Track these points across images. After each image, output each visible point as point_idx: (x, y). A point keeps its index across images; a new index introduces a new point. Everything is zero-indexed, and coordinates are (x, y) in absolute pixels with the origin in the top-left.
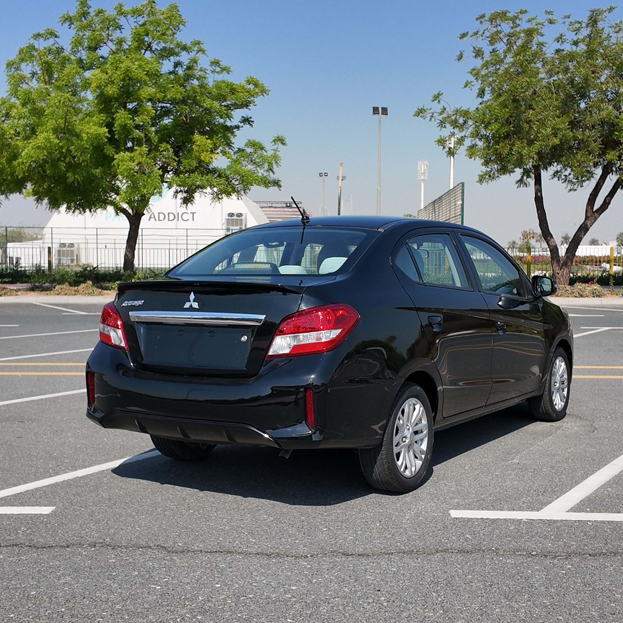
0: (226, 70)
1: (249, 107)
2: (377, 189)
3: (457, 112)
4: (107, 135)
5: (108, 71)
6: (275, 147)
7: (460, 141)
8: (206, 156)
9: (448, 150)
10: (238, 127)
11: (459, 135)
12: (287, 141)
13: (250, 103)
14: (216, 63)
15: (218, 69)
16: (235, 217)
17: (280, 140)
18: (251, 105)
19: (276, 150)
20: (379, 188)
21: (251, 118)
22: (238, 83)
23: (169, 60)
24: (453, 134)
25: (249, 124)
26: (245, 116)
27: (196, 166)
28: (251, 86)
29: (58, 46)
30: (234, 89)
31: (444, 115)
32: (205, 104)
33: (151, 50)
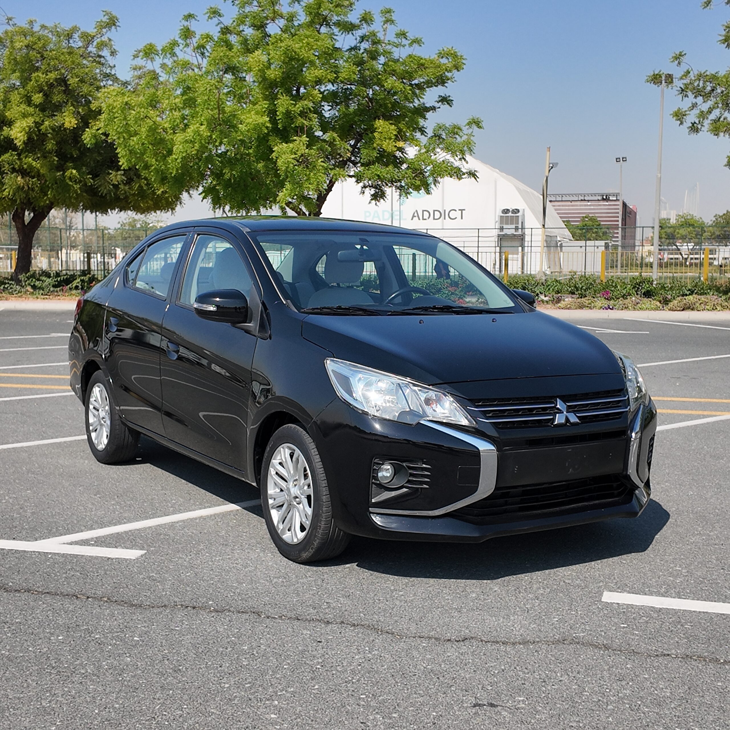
0: (417, 41)
1: (446, 85)
2: (657, 176)
3: (700, 76)
4: (268, 125)
5: (271, 52)
6: (470, 131)
7: (703, 115)
8: (389, 144)
9: (691, 125)
10: (433, 108)
11: (705, 107)
12: (483, 124)
13: (448, 79)
14: (403, 35)
15: (404, 42)
16: (510, 214)
17: (477, 123)
18: (449, 81)
19: (471, 135)
20: (659, 175)
21: (449, 96)
22: (427, 57)
23: (353, 34)
24: (694, 106)
25: (448, 103)
26: (443, 95)
27: (376, 157)
28: (444, 61)
29: (223, 26)
30: (423, 65)
31: (687, 81)
32: (385, 84)
33: (328, 25)
